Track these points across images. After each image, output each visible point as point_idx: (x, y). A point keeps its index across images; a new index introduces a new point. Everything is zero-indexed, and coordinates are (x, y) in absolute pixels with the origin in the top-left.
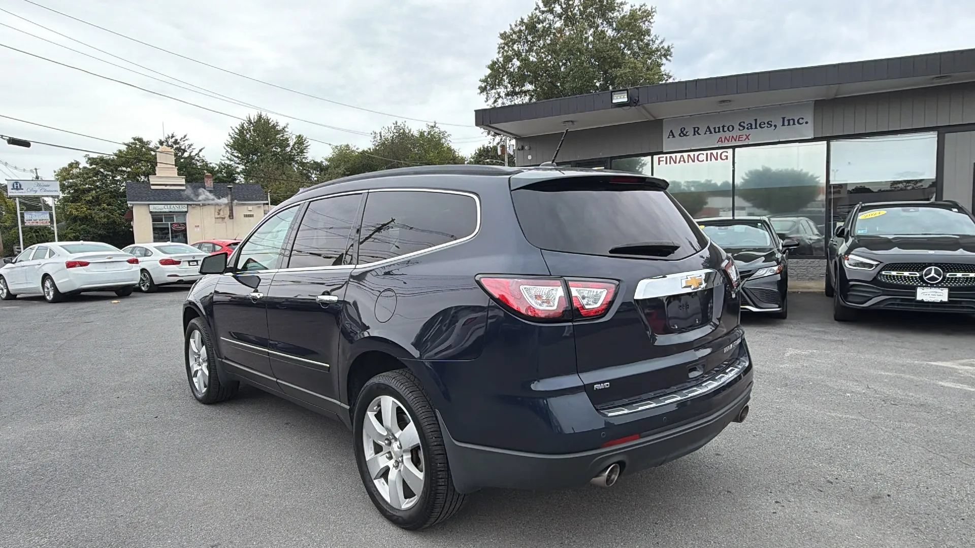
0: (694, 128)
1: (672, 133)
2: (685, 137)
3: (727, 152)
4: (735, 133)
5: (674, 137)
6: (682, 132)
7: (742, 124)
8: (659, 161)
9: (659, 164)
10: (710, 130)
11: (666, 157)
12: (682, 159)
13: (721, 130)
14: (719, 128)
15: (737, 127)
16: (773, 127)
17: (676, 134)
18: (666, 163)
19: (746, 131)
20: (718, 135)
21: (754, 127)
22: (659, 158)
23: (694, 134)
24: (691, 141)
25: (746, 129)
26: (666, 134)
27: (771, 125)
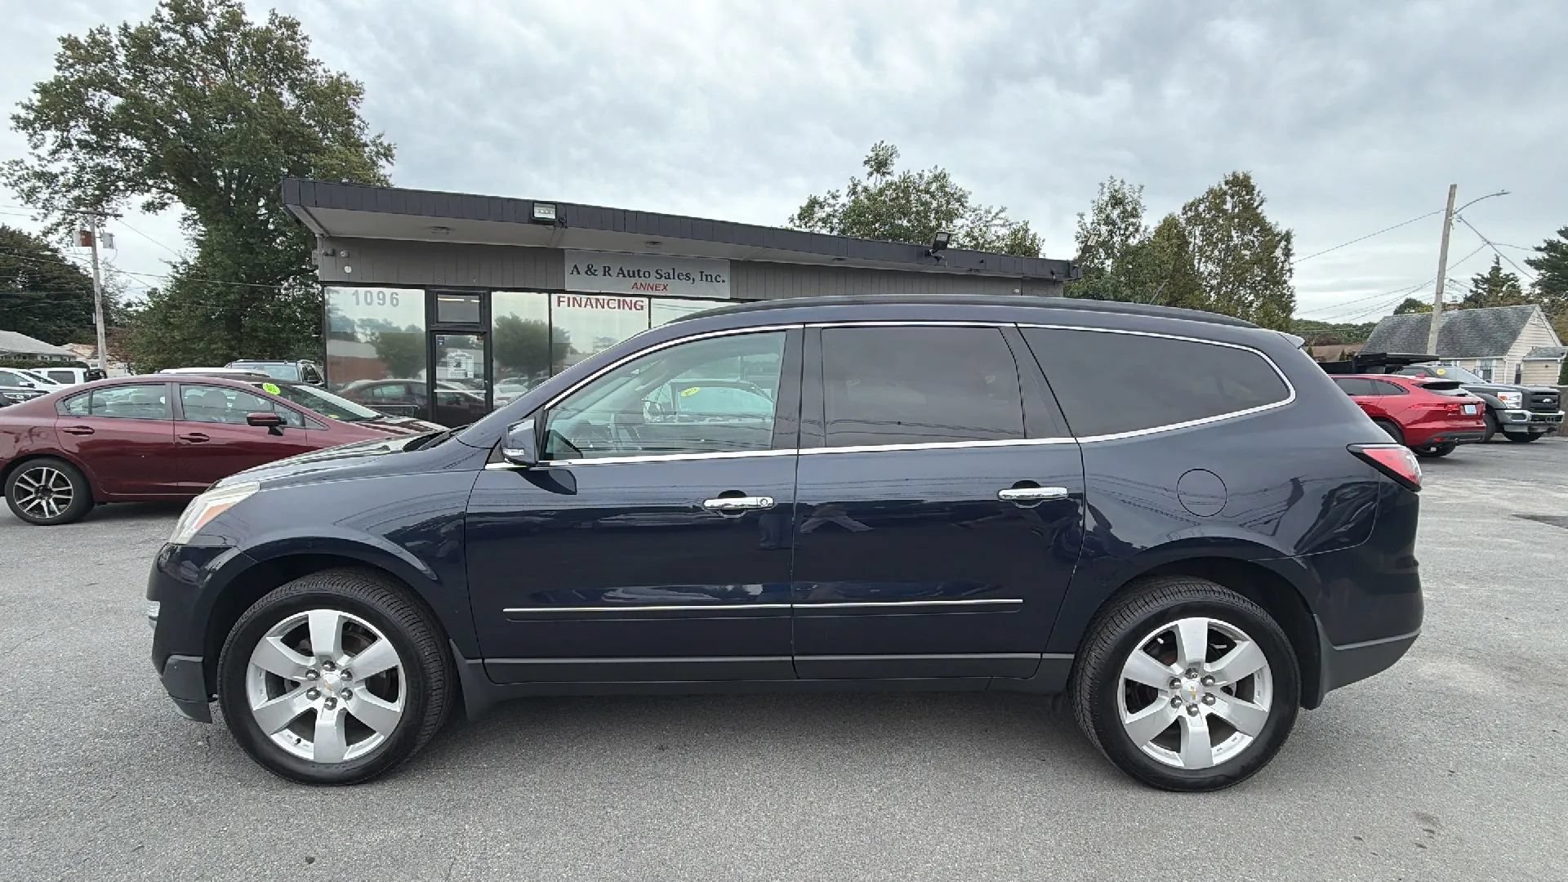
0: (605, 267)
1: (577, 269)
2: (592, 276)
3: (642, 301)
4: (652, 281)
5: (579, 273)
6: (589, 269)
7: (659, 272)
8: (559, 302)
9: (559, 305)
10: (623, 273)
11: (569, 299)
12: (589, 303)
13: (636, 275)
14: (634, 272)
15: (653, 274)
16: (691, 281)
17: (582, 272)
18: (569, 306)
19: (663, 281)
20: (633, 280)
21: (672, 277)
22: (559, 297)
23: (605, 275)
24: (599, 282)
25: (663, 278)
26: (568, 268)
27: (690, 279)
